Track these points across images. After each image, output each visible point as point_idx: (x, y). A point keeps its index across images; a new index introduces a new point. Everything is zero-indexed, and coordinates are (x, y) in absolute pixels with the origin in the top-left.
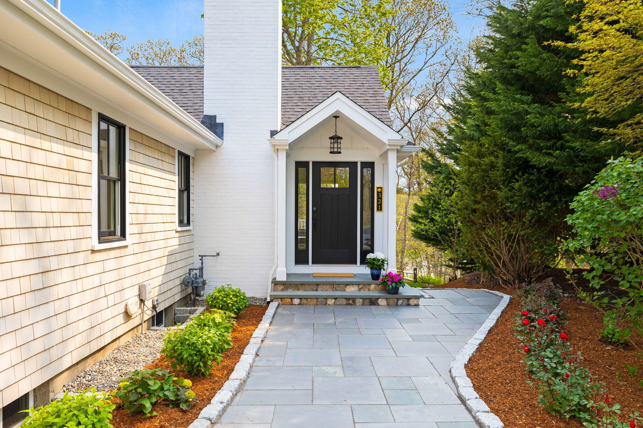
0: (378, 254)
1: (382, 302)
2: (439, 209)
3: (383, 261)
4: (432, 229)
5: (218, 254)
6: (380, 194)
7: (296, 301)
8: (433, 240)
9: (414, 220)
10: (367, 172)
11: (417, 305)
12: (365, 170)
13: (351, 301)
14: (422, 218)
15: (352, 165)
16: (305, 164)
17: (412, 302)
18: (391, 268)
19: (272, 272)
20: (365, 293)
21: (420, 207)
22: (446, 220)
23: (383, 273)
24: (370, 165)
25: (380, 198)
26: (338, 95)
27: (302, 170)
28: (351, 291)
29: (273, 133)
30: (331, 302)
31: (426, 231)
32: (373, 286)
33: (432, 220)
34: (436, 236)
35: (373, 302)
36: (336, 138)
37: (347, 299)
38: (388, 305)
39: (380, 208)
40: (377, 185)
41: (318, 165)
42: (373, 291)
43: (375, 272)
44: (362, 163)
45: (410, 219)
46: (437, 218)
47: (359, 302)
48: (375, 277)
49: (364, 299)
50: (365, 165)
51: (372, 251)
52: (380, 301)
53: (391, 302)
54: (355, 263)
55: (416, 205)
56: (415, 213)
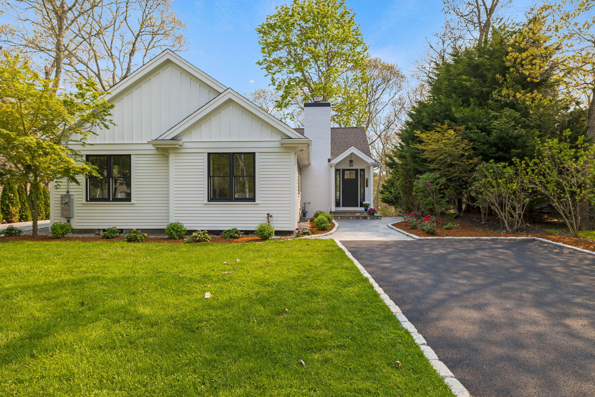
0: (366, 202)
1: (369, 218)
2: (394, 186)
3: (369, 204)
4: (391, 196)
5: (309, 203)
6: (367, 181)
7: (339, 218)
8: (392, 202)
9: (382, 193)
10: (362, 172)
11: (381, 219)
12: (361, 172)
13: (358, 218)
14: (385, 191)
15: (356, 170)
16: (339, 170)
17: (379, 218)
18: (372, 207)
19: (330, 208)
20: (362, 215)
21: (385, 186)
22: (397, 192)
23: (369, 208)
24: (363, 170)
25: (367, 182)
26: (353, 147)
27: (338, 172)
28: (358, 214)
29: (329, 160)
30: (351, 218)
31: (388, 198)
32: (365, 213)
33: (391, 192)
34: (392, 200)
35: (365, 218)
36: (351, 161)
37: (357, 217)
38: (371, 219)
39: (367, 186)
40: (366, 177)
41: (344, 170)
42: (365, 214)
43: (366, 208)
44: (360, 169)
45: (380, 192)
46: (392, 191)
47: (361, 218)
48: (366, 210)
49: (362, 217)
50: (361, 170)
51: (364, 201)
52: (368, 218)
53: (372, 218)
54: (358, 206)
55: (383, 185)
56: (382, 189)
